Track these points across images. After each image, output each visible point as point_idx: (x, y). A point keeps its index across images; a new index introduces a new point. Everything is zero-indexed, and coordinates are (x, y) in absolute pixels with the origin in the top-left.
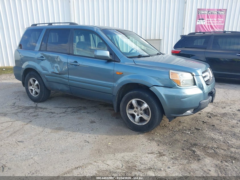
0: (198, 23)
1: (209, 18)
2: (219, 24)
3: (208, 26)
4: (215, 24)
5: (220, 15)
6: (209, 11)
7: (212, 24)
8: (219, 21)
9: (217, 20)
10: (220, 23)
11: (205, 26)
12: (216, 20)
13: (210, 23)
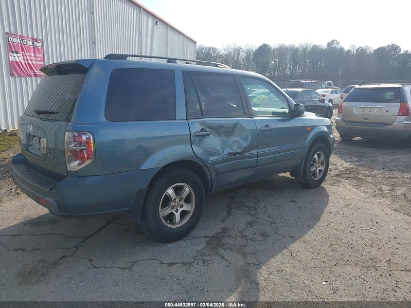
0: (11, 59)
1: (25, 52)
2: (38, 63)
3: (25, 64)
4: (34, 63)
5: (37, 48)
6: (22, 40)
7: (30, 62)
8: (37, 57)
9: (35, 56)
10: (39, 61)
11: (21, 63)
12: (33, 55)
13: (27, 60)
